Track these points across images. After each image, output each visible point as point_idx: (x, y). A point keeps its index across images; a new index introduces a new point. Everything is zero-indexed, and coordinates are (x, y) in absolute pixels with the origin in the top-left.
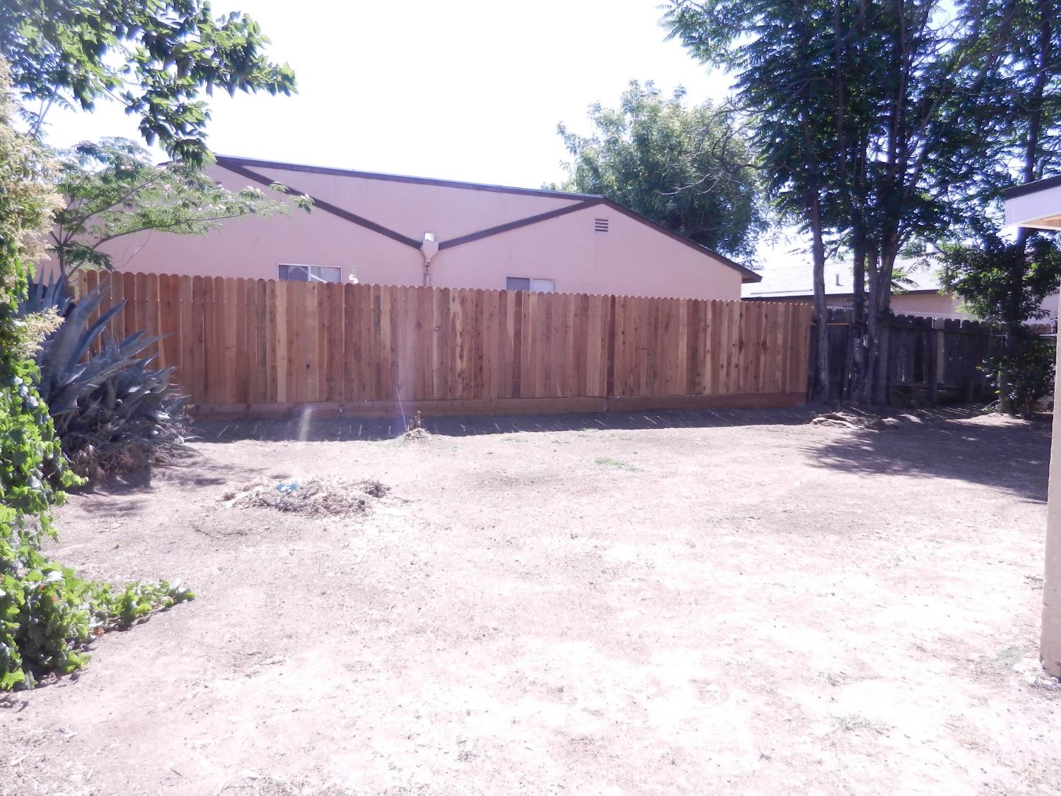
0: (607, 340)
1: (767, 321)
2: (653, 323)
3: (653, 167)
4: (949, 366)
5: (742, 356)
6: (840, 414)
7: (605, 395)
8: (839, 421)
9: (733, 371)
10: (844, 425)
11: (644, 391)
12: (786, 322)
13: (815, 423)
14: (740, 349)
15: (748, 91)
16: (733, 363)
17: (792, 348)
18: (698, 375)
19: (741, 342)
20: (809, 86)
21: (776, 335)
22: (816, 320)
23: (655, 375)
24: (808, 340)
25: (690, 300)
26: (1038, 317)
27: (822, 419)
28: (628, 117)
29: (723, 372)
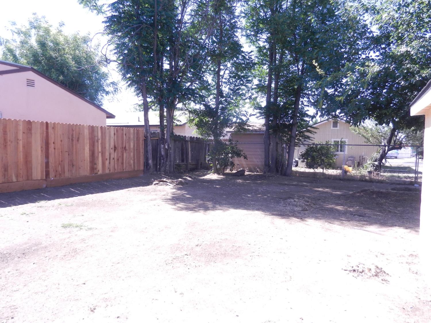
0: (44, 147)
1: (126, 137)
2: (70, 137)
3: (50, 59)
4: (192, 156)
5: (116, 154)
6: (165, 180)
7: (44, 178)
8: (165, 183)
9: (112, 162)
10: (168, 184)
11: (67, 174)
12: (134, 137)
13: (155, 185)
14: (115, 150)
15: (110, 26)
16: (112, 158)
17: (137, 150)
18: (95, 164)
19: (115, 147)
20: (142, 29)
21: (130, 143)
22: (146, 137)
23: (73, 165)
24: (143, 146)
25: (89, 126)
26: (224, 136)
27: (157, 182)
28: (33, 32)
29: (107, 162)
